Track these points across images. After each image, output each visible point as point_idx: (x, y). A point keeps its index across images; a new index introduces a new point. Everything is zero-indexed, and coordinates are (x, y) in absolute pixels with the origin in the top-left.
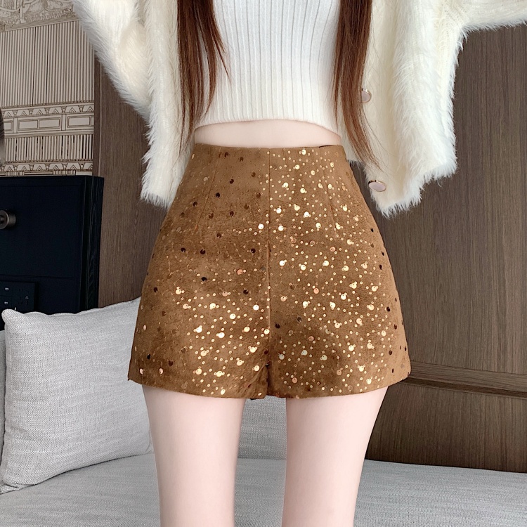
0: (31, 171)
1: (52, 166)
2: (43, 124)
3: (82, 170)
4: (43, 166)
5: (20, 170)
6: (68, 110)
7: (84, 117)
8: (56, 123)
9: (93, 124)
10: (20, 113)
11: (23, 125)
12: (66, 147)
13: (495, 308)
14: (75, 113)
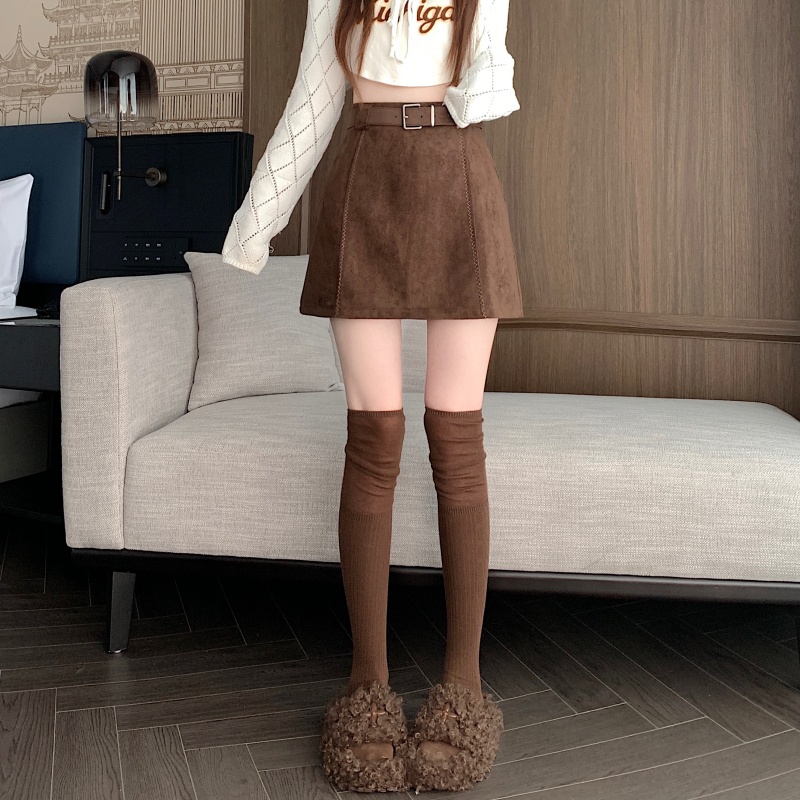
0: (179, 129)
1: (201, 124)
2: (191, 83)
3: (232, 127)
4: (192, 125)
5: (169, 128)
6: (217, 68)
7: (233, 75)
8: (204, 82)
9: (242, 81)
10: (166, 72)
11: (169, 84)
12: (215, 105)
13: (628, 253)
14: (224, 71)
